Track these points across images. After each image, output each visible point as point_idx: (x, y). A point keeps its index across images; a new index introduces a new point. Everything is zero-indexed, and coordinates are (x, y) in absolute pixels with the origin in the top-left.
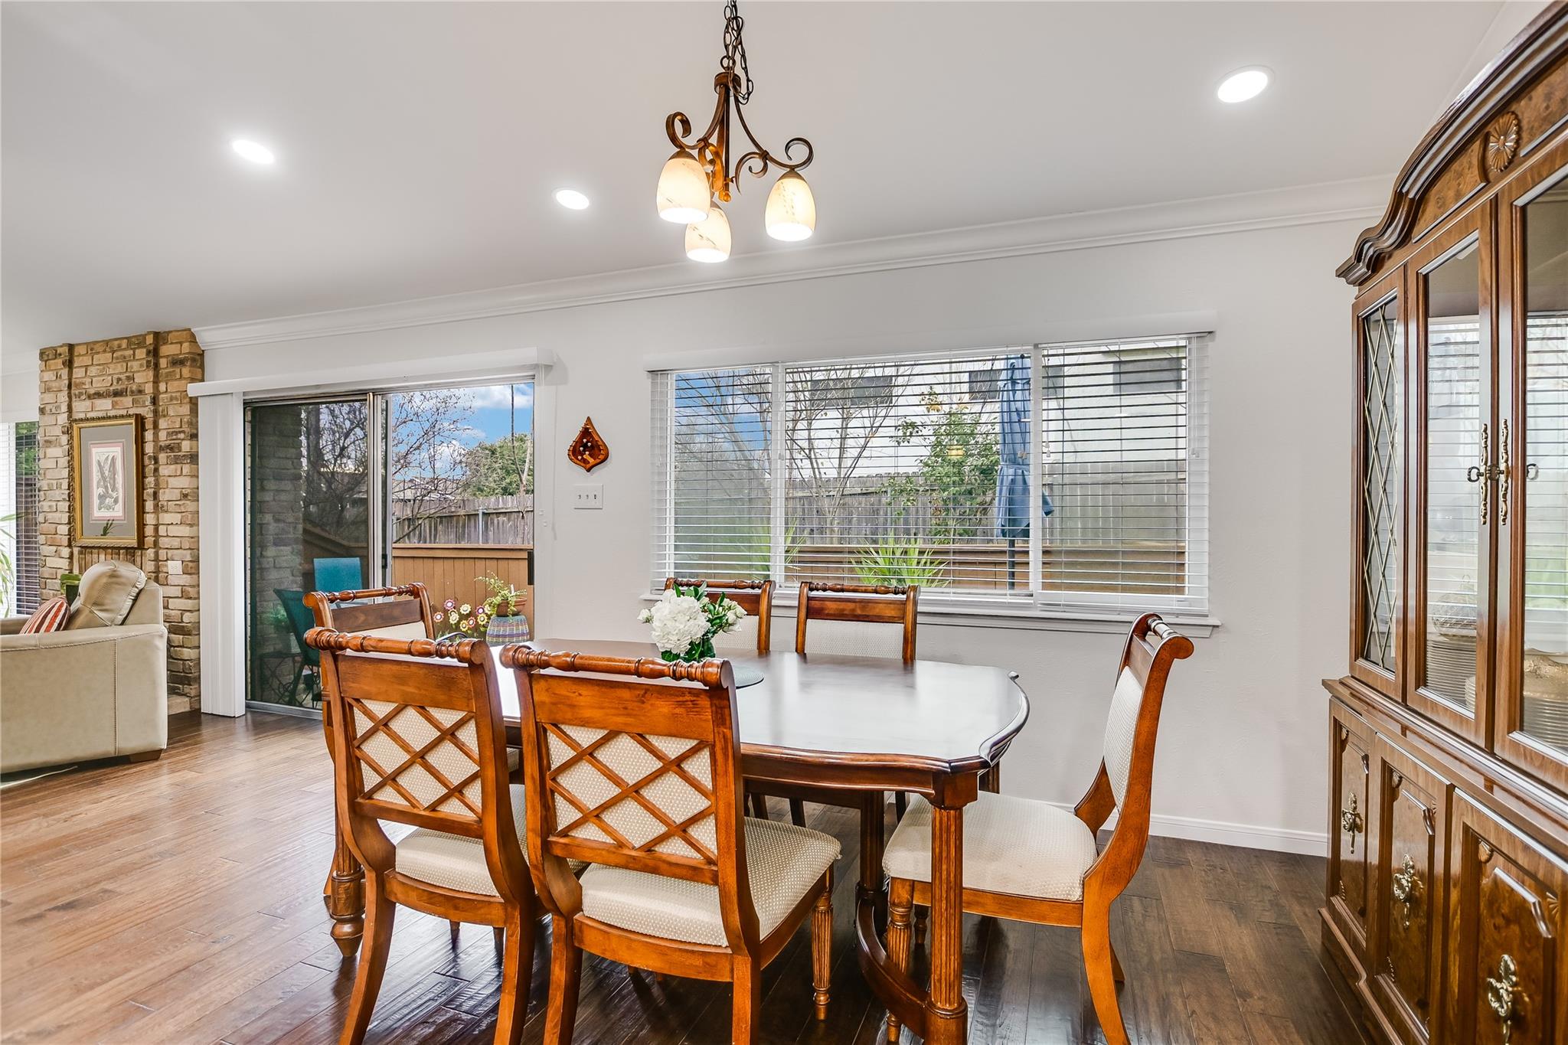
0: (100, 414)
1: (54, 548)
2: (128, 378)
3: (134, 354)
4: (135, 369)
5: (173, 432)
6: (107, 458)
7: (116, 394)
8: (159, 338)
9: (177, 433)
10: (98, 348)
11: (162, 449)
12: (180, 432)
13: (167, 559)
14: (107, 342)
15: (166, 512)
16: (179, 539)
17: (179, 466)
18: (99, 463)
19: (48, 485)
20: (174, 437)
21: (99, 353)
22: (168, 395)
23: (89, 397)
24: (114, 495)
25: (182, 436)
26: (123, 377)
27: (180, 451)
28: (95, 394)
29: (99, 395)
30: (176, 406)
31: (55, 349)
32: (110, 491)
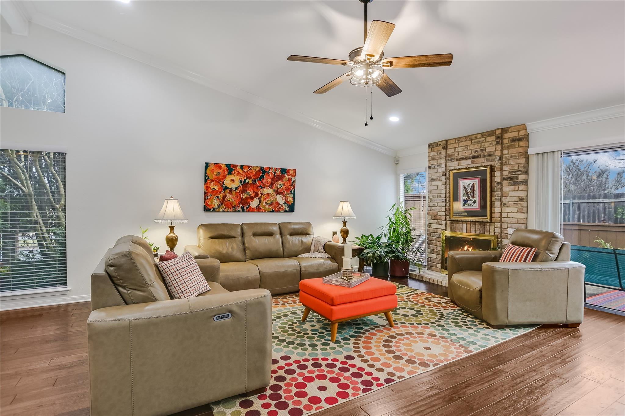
0: (464, 167)
1: (436, 221)
2: (482, 150)
3: (485, 140)
4: (486, 146)
5: (512, 172)
6: (469, 185)
7: (474, 157)
8: (504, 130)
9: (515, 172)
10: (461, 140)
11: (504, 179)
12: (518, 171)
13: (508, 228)
14: (467, 137)
15: (507, 207)
16: (516, 219)
17: (517, 187)
18: (464, 187)
19: (433, 196)
20: (514, 173)
21: (462, 142)
22: (510, 155)
23: (457, 160)
24: (474, 200)
25: (519, 173)
26: (479, 150)
27: (517, 179)
28: (461, 158)
29: (463, 159)
30: (515, 160)
31: (437, 143)
32: (471, 198)
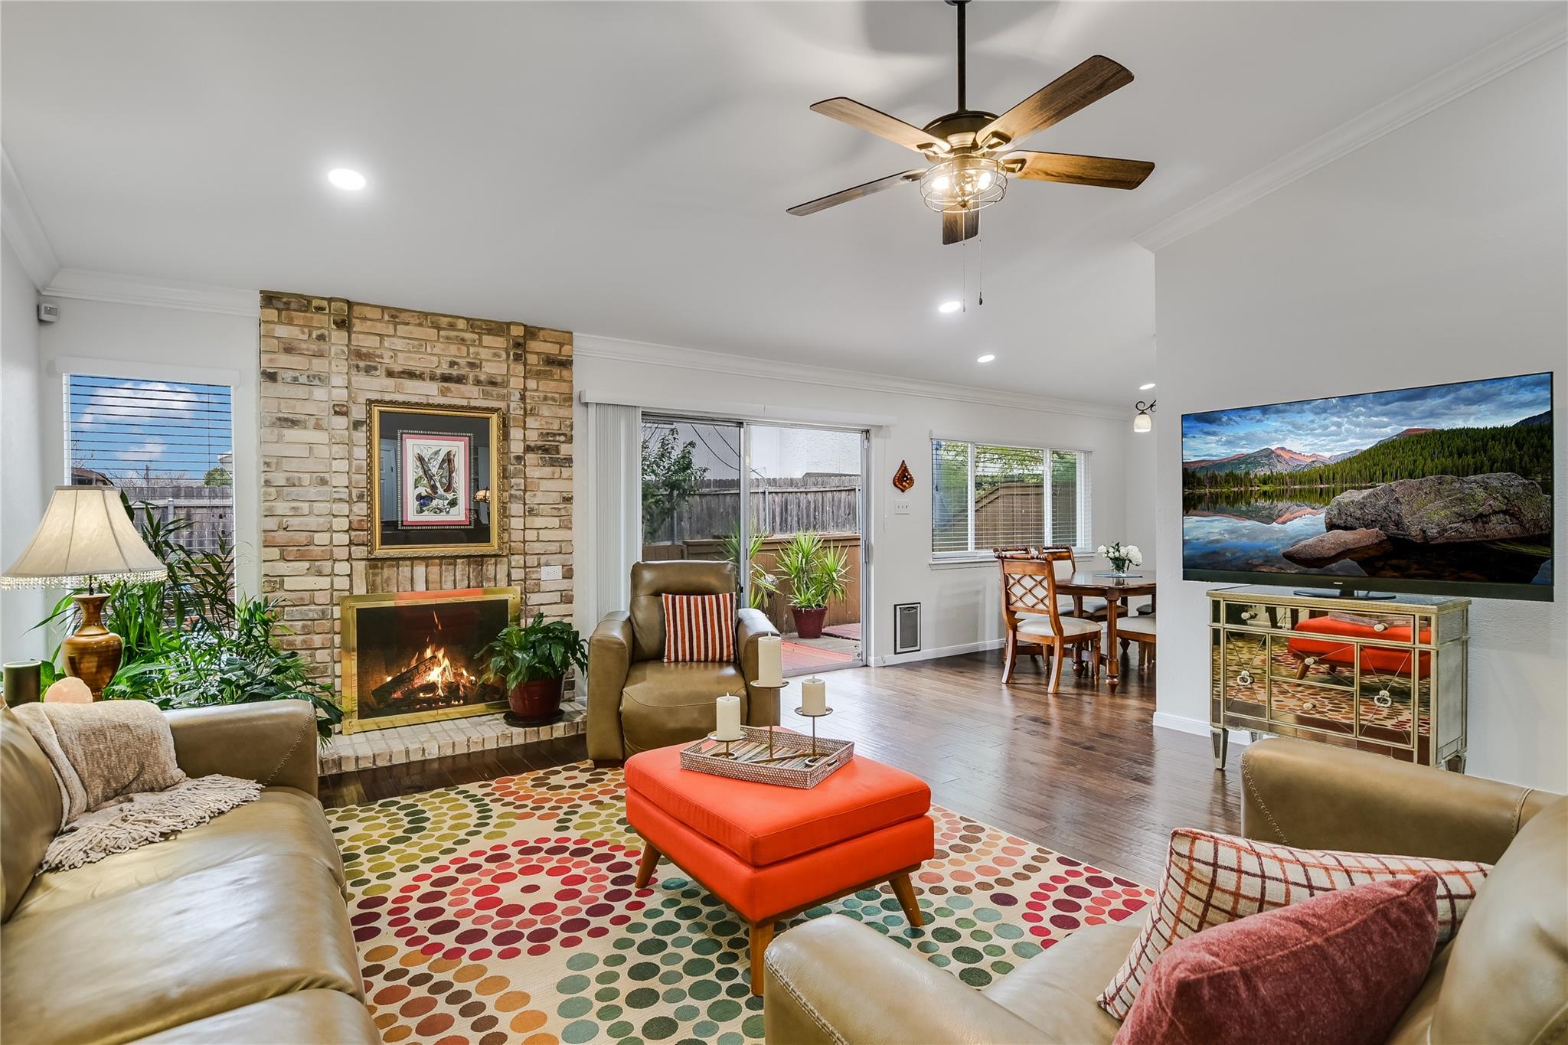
0: (414, 399)
1: (307, 565)
2: (472, 365)
3: (480, 340)
4: (483, 356)
5: (548, 434)
6: (437, 453)
7: (446, 378)
8: (531, 332)
9: (554, 435)
10: (403, 317)
11: (528, 449)
12: (560, 435)
13: (539, 565)
14: (426, 315)
15: (537, 515)
16: (558, 544)
17: (558, 469)
18: (421, 459)
19: (288, 479)
20: (550, 439)
21: (407, 324)
22: (542, 395)
23: (390, 374)
24: (450, 496)
25: (562, 438)
26: (462, 362)
27: (558, 453)
28: (403, 372)
29: (411, 375)
30: (553, 408)
31: (309, 300)
32: (441, 491)
